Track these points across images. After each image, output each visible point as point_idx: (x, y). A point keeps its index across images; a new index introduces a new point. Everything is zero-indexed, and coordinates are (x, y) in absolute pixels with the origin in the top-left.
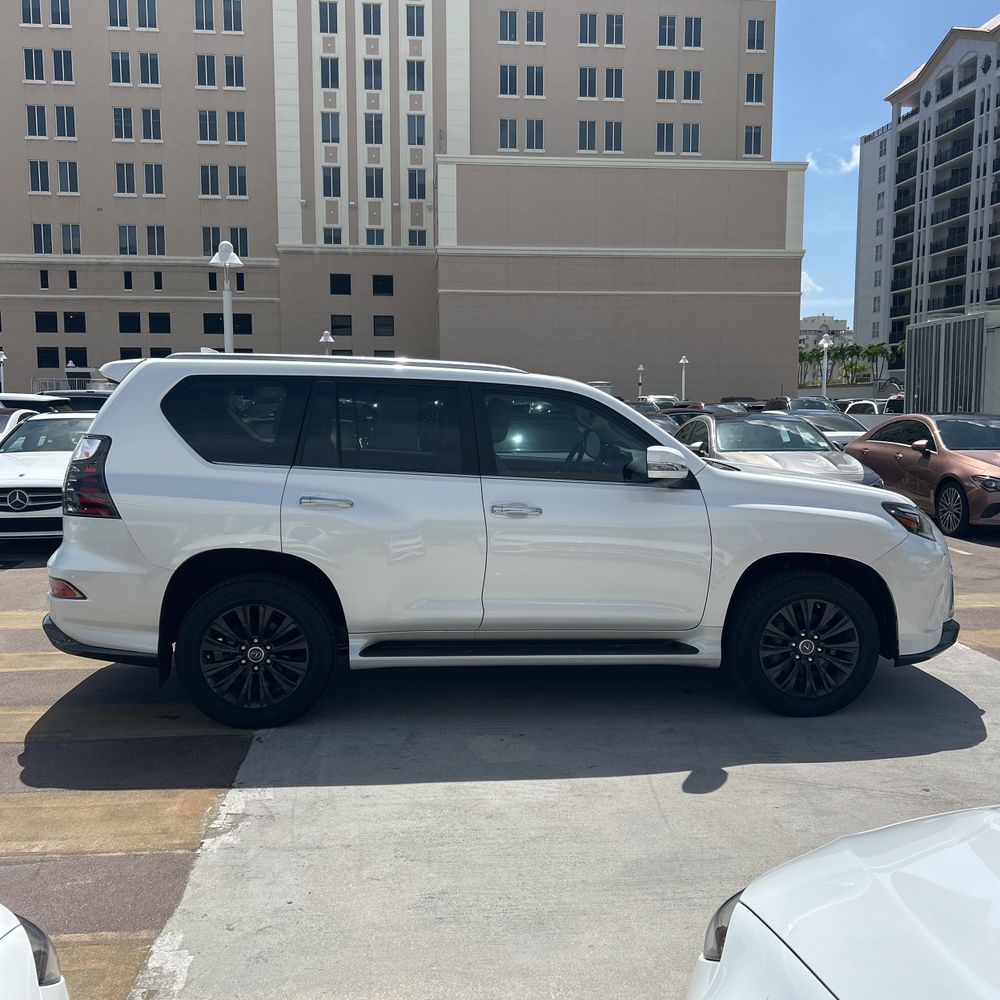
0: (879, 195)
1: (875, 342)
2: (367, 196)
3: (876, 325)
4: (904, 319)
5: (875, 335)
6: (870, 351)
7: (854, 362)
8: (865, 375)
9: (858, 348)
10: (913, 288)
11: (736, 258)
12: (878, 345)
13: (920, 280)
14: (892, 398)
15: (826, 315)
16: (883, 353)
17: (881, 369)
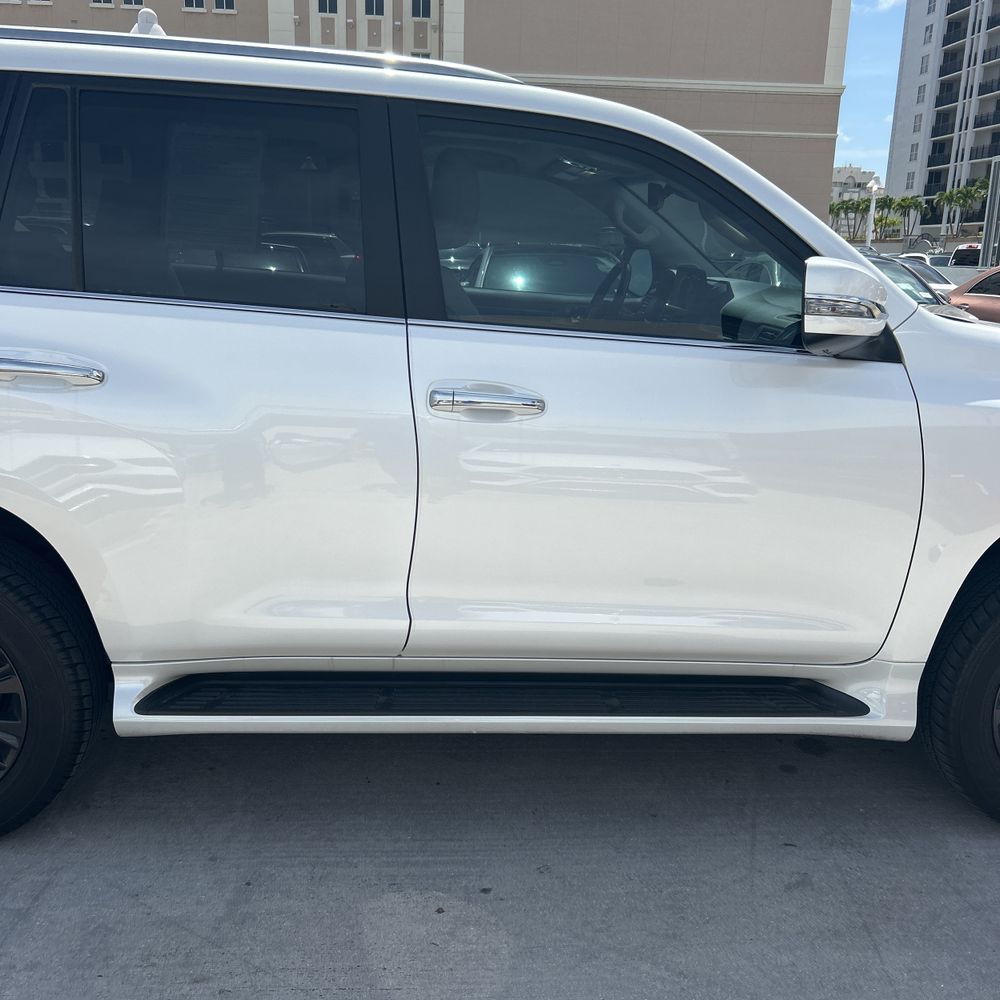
0: (927, 28)
1: (910, 194)
2: (367, 14)
3: (911, 176)
4: (941, 170)
5: (909, 186)
6: (903, 204)
7: (885, 216)
8: (894, 231)
9: (891, 200)
10: (956, 135)
11: (768, 94)
12: (912, 198)
13: (964, 126)
14: (961, 247)
15: (853, 166)
16: (917, 206)
17: (913, 224)
